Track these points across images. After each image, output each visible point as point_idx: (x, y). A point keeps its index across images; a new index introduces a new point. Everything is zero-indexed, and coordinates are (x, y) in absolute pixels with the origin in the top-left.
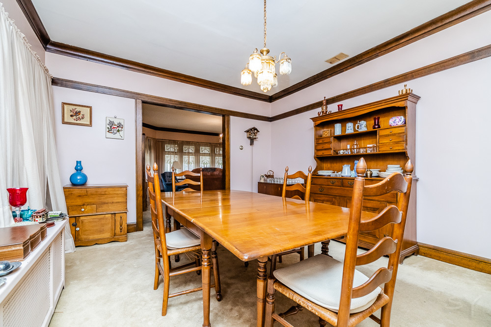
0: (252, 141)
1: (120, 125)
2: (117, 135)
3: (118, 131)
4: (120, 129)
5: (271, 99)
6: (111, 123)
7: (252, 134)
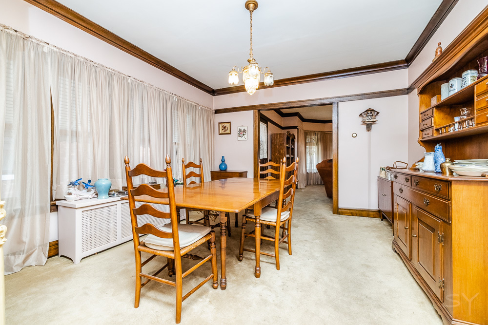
0: (369, 126)
1: (244, 131)
2: (243, 138)
3: (244, 135)
4: (245, 133)
5: (409, 60)
6: (240, 130)
7: (369, 118)
